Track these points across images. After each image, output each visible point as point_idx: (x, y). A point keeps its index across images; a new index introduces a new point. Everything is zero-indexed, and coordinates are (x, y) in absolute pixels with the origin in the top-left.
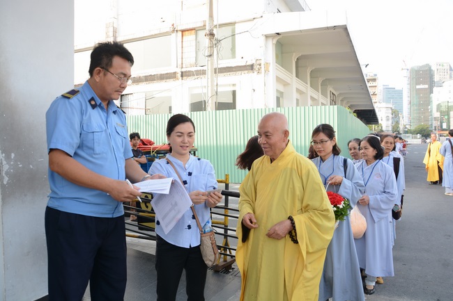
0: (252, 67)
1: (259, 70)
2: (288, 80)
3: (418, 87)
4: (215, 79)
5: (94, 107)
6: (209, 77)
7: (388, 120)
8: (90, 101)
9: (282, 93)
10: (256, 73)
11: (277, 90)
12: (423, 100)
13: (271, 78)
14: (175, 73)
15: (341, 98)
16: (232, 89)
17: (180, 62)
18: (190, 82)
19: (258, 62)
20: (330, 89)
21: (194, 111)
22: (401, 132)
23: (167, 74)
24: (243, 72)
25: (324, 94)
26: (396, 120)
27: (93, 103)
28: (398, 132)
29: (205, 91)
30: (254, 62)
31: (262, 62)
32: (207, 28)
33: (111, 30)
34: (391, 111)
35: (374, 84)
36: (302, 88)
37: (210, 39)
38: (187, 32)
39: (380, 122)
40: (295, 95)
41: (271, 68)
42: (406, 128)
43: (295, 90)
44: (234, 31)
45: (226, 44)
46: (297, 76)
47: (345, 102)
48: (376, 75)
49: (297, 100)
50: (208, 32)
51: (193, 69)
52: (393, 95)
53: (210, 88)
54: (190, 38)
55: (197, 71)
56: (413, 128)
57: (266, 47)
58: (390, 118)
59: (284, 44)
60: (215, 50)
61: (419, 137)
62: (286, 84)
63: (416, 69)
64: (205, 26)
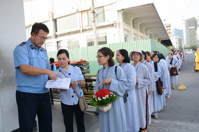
0: (112, 25)
1: (116, 26)
2: (130, 30)
3: (190, 28)
4: (97, 31)
5: (32, 48)
6: (94, 31)
7: (177, 44)
8: (30, 46)
9: (127, 35)
10: (115, 27)
11: (125, 34)
12: (192, 34)
13: (122, 29)
14: (80, 30)
15: (154, 36)
16: (105, 35)
17: (81, 26)
18: (86, 34)
19: (115, 23)
20: (149, 32)
21: (89, 46)
22: (183, 49)
23: (76, 31)
24: (109, 27)
25: (146, 34)
26: (181, 43)
27: (32, 47)
28: (182, 49)
29: (93, 37)
30: (113, 23)
31: (117, 23)
32: (92, 9)
33: (51, 14)
34: (178, 40)
35: (170, 28)
36: (136, 32)
37: (93, 14)
38: (83, 12)
39: (173, 45)
40: (133, 36)
41: (121, 25)
42: (185, 47)
43: (133, 34)
44: (104, 10)
45: (100, 16)
46: (133, 27)
47: (156, 37)
48: (170, 24)
49: (134, 38)
50: (92, 11)
51: (87, 28)
52: (178, 32)
53: (95, 36)
54: (85, 14)
55: (89, 28)
56: (188, 47)
57: (118, 16)
58: (178, 43)
59: (126, 14)
60: (96, 19)
61: (191, 50)
62: (128, 31)
63: (189, 20)
64: (91, 8)
